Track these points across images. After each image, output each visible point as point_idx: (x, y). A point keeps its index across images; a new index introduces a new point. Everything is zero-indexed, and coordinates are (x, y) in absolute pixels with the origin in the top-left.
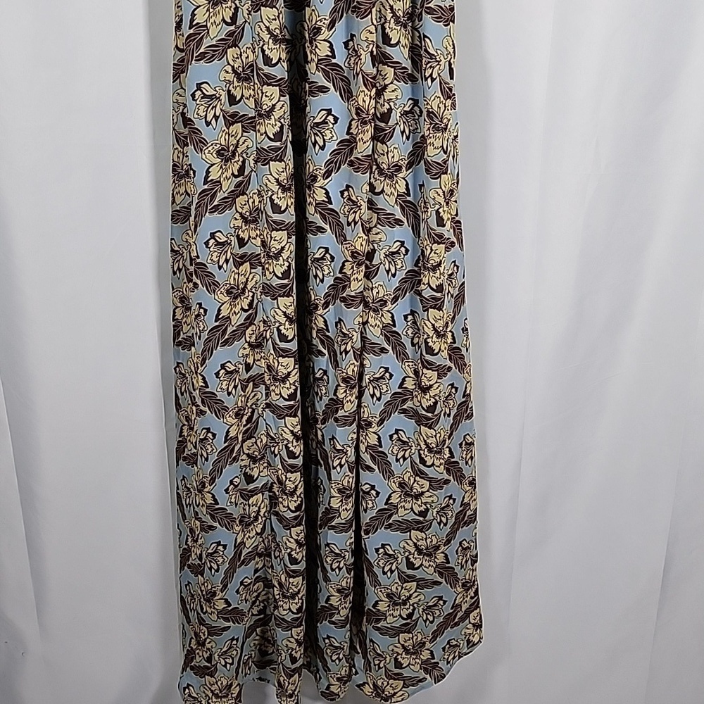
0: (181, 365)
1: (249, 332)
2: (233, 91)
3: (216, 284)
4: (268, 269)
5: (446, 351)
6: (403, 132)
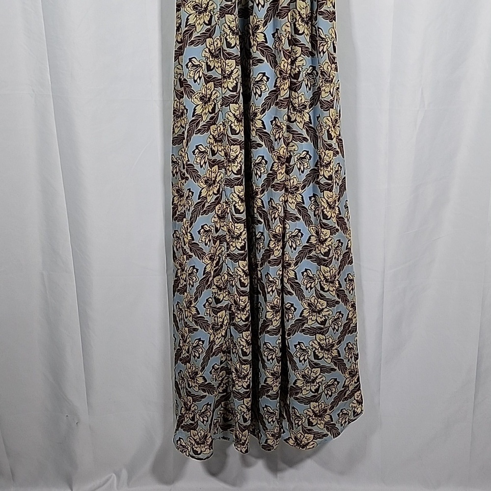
0: (177, 232)
1: (217, 207)
2: (209, 63)
3: (199, 176)
4: (228, 169)
5: (335, 218)
6: (307, 85)
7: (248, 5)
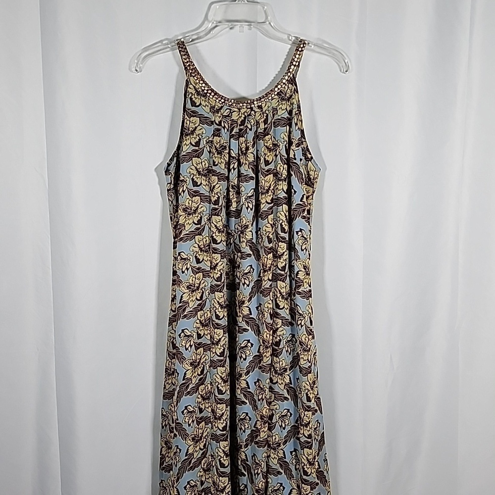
0: (163, 482)
1: (203, 461)
2: (199, 332)
3: (187, 435)
4: (215, 425)
5: (315, 473)
6: (287, 351)
7: (235, 281)
